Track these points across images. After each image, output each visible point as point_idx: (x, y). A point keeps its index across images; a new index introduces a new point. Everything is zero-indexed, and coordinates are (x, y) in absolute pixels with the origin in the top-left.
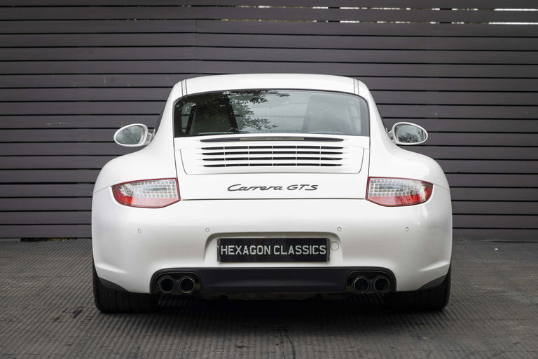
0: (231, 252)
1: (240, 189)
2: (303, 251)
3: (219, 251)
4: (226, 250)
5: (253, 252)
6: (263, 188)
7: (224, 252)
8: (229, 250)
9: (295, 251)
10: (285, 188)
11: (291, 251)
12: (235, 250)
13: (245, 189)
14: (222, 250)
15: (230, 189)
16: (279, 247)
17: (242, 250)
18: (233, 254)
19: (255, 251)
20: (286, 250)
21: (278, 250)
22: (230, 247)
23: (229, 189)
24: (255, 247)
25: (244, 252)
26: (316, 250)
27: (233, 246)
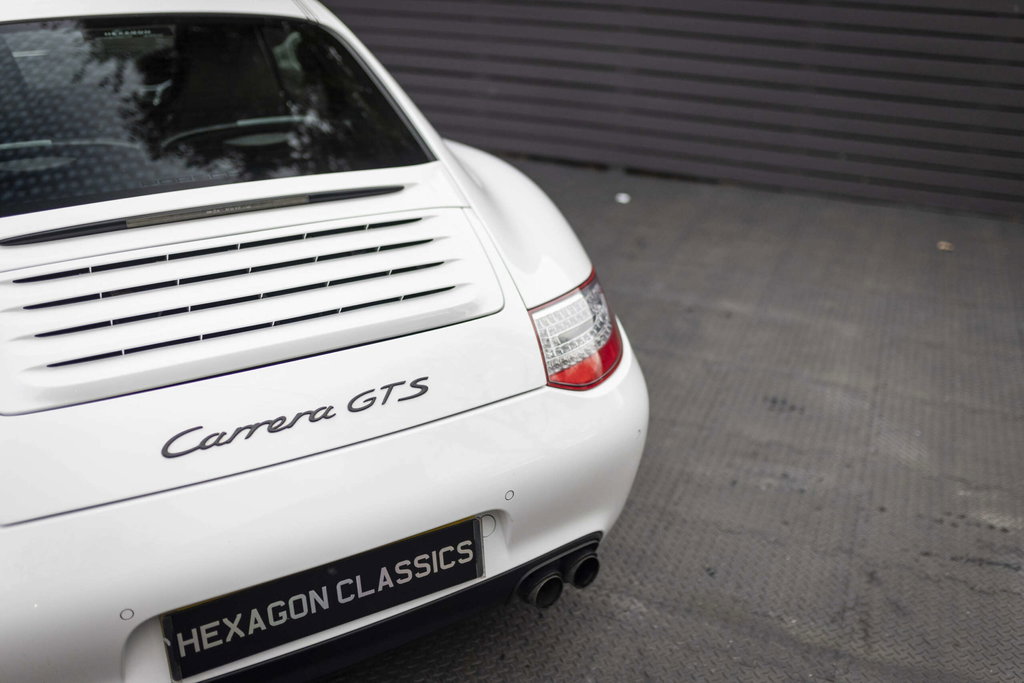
0: (210, 640)
1: (203, 446)
2: (415, 570)
3: (172, 652)
4: (195, 640)
5: (277, 618)
6: (275, 426)
7: (190, 648)
8: (203, 637)
9: (394, 576)
10: (340, 409)
11: (385, 580)
12: (223, 631)
13: (219, 440)
14: (182, 644)
15: (172, 450)
16: (350, 581)
17: (244, 625)
18: (220, 642)
19: (283, 614)
20: (371, 581)
21: (348, 590)
22: (203, 628)
23: (166, 454)
24: (281, 603)
25: (252, 627)
26: (448, 557)
27: (217, 623)
